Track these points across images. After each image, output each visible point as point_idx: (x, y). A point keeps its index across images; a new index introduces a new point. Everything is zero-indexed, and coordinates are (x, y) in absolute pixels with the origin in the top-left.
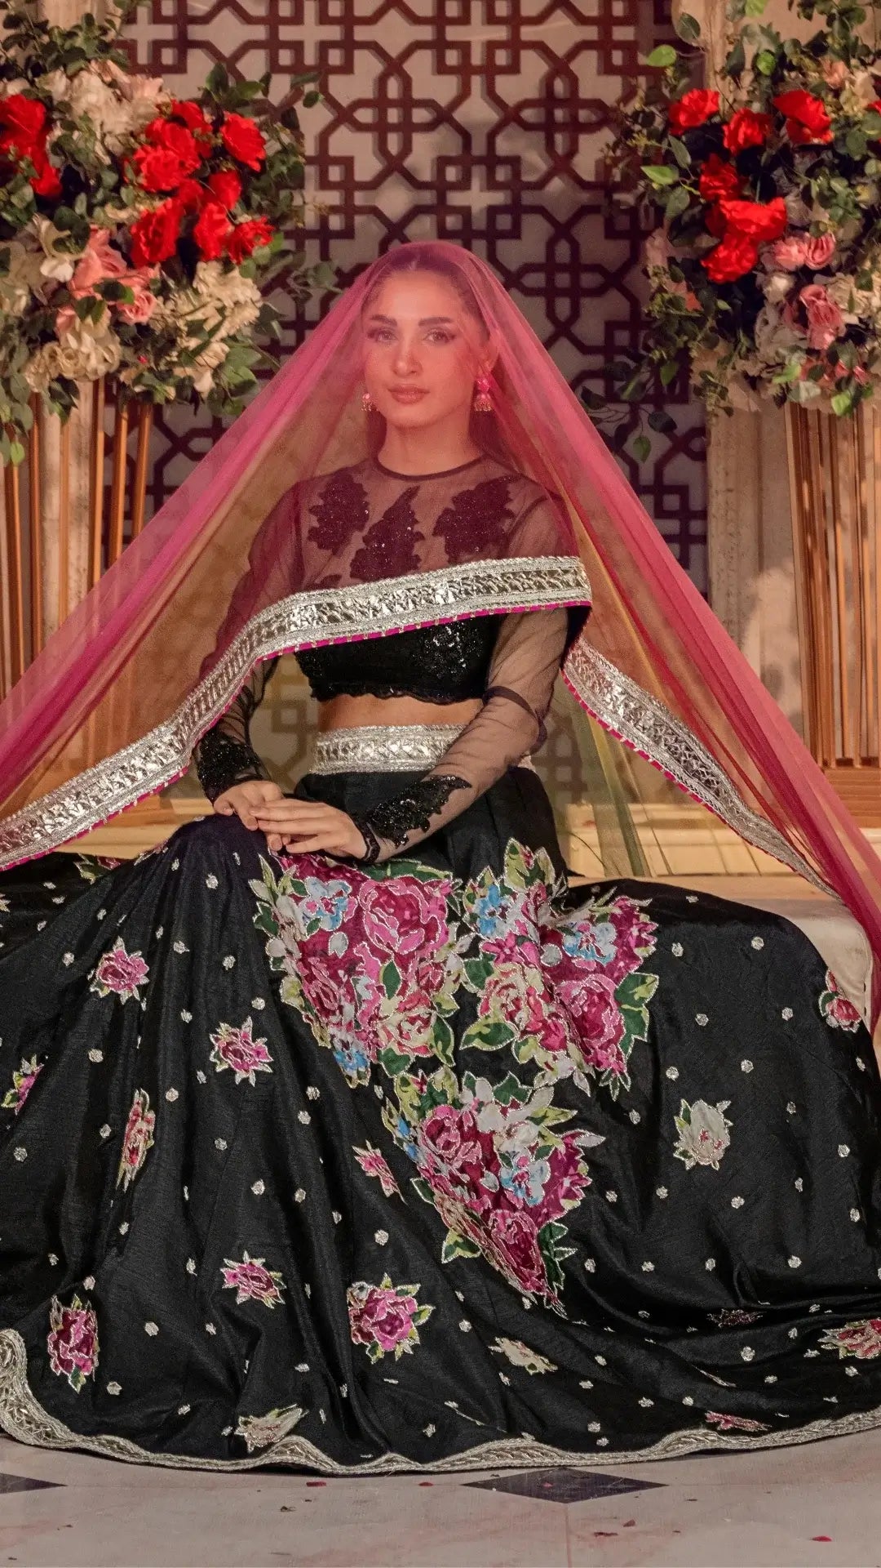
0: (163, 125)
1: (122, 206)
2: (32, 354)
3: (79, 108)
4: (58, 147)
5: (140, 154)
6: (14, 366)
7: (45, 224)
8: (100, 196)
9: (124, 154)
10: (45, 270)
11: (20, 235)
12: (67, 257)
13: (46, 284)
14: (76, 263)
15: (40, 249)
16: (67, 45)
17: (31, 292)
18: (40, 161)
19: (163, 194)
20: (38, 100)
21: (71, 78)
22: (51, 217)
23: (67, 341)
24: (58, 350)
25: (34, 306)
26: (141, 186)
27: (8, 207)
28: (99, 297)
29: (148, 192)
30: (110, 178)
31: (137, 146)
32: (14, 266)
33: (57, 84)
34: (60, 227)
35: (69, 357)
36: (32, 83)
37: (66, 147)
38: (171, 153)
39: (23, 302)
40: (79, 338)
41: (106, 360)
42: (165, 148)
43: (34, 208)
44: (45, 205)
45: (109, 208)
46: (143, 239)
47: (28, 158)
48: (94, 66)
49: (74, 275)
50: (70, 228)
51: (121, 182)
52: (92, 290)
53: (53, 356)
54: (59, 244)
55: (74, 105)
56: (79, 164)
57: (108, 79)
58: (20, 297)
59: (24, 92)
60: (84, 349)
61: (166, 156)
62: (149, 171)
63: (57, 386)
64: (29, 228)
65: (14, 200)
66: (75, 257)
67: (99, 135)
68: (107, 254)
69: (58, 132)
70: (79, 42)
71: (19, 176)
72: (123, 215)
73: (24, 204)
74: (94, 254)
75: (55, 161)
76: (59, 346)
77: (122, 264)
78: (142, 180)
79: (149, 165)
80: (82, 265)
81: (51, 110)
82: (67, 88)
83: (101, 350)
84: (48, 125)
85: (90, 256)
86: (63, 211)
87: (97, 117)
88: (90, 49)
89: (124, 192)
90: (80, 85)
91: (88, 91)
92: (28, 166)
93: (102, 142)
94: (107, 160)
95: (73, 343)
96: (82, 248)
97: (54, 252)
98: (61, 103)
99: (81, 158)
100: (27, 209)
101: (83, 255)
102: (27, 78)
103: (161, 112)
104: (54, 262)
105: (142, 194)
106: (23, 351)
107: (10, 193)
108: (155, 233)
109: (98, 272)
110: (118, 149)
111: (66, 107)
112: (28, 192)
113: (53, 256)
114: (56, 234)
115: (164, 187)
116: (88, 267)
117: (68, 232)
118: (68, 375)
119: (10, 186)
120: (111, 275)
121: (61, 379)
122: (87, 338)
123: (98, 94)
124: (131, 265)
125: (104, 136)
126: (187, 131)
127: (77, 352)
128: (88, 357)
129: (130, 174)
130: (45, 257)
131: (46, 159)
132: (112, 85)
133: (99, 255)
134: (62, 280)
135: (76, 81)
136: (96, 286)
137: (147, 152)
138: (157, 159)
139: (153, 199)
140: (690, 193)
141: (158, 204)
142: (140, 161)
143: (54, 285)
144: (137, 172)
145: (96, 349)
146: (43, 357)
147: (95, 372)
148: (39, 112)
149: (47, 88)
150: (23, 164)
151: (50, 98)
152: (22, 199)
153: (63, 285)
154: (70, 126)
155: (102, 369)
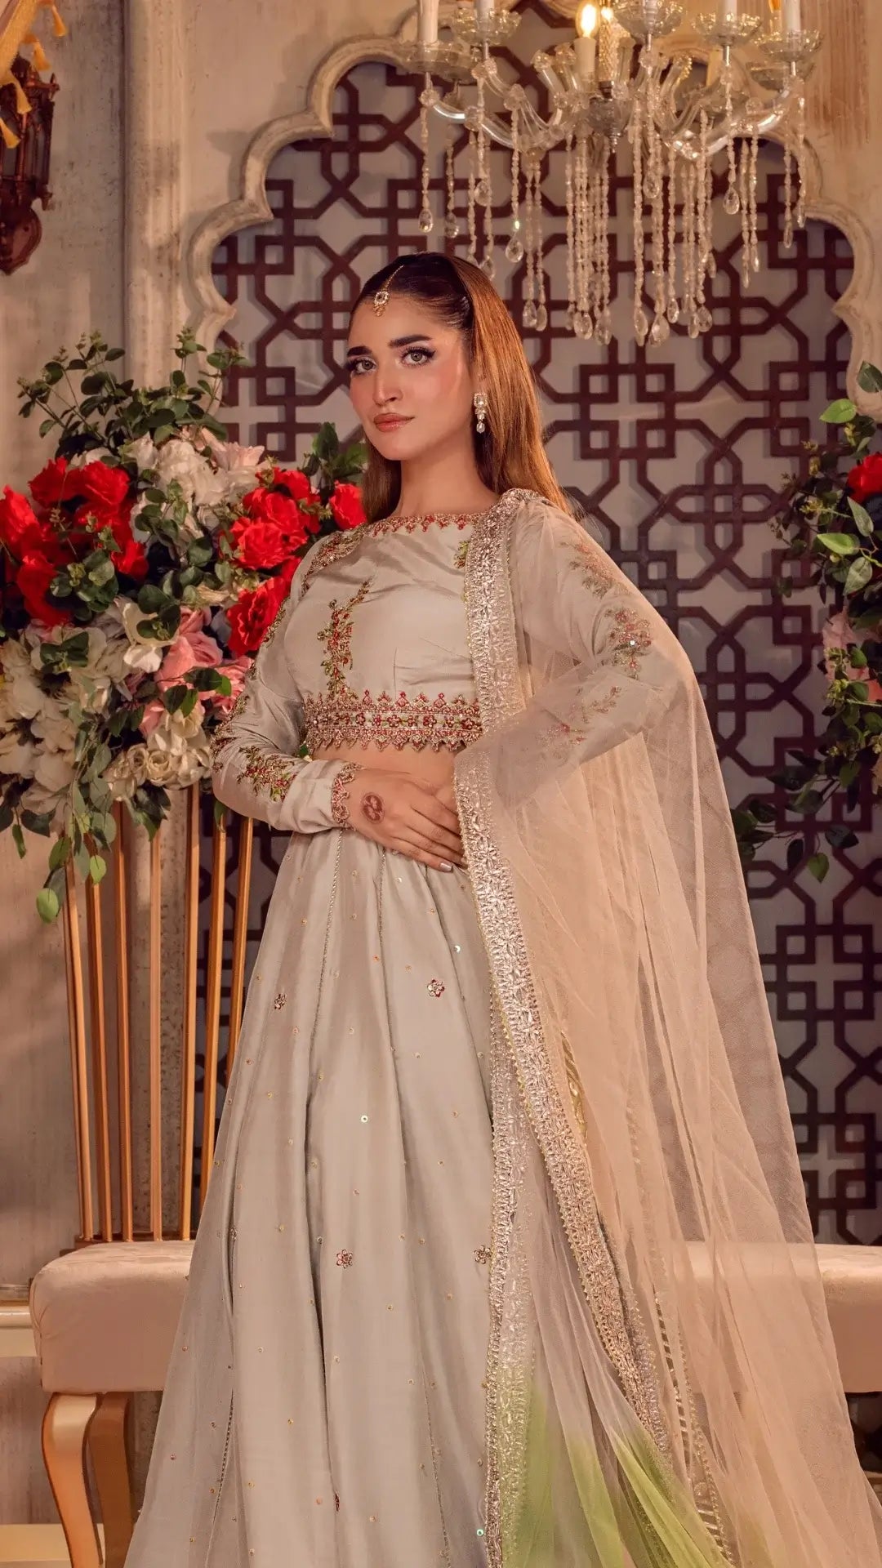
0: (264, 494)
1: (217, 586)
2: (114, 757)
3: (166, 477)
4: (144, 520)
5: (238, 527)
6: (95, 769)
7: (128, 606)
8: (191, 572)
9: (219, 528)
10: (128, 658)
11: (101, 620)
12: (154, 645)
13: (130, 676)
14: (165, 651)
15: (123, 636)
16: (154, 406)
17: (113, 685)
18: (122, 534)
19: (264, 573)
20: (120, 467)
21: (158, 447)
22: (135, 600)
23: (154, 739)
24: (146, 753)
25: (116, 699)
26: (237, 561)
27: (85, 586)
28: (190, 686)
29: (246, 570)
30: (203, 555)
31: (234, 517)
32: (94, 654)
33: (143, 450)
34: (147, 611)
35: (157, 761)
36: (114, 452)
37: (153, 520)
38: (272, 526)
39: (105, 696)
40: (168, 738)
41: (200, 764)
42: (266, 520)
43: (116, 588)
44: (127, 584)
45: (202, 586)
46: (242, 623)
47: (108, 529)
48: (185, 433)
49: (162, 665)
50: (157, 610)
51: (216, 557)
52: (182, 680)
53: (138, 760)
54: (145, 628)
55: (161, 473)
56: (168, 539)
57: (202, 449)
58: (101, 691)
59: (104, 458)
60: (174, 751)
61: (267, 529)
62: (248, 547)
63: (143, 796)
64: (110, 613)
65: (92, 577)
66: (164, 644)
67: (190, 508)
68: (200, 642)
69: (143, 503)
70: (167, 403)
71: (98, 550)
72: (217, 597)
73: (104, 582)
74: (185, 641)
75: (142, 536)
76: (146, 747)
77: (217, 654)
78: (239, 555)
79: (247, 538)
80: (170, 654)
81: (135, 479)
82: (154, 457)
83: (194, 751)
84: (132, 496)
85: (179, 642)
86: (149, 590)
87: (188, 488)
88: (179, 411)
89: (218, 568)
90: (170, 452)
91: (178, 459)
92: (108, 538)
93: (195, 515)
94: (199, 534)
95: (162, 744)
96: (171, 636)
97: (139, 639)
98: (147, 471)
99: (170, 531)
100: (106, 588)
101: (172, 642)
102: (109, 447)
103: (262, 481)
104: (139, 651)
105: (239, 571)
106: (105, 752)
107: (88, 570)
108: (255, 615)
109: (188, 660)
110: (212, 524)
111: (153, 476)
112: (109, 568)
113: (138, 644)
114: (141, 617)
115: (265, 564)
116: (179, 656)
117: (155, 615)
118: (157, 782)
119: (87, 561)
120: (205, 665)
121: (148, 787)
122: (178, 740)
123: (189, 461)
124: (227, 655)
125: (196, 509)
126: (292, 501)
127: (166, 754)
128: (180, 760)
129: (225, 549)
130: (130, 645)
131: (129, 532)
132: (207, 453)
133: (191, 643)
134: (148, 671)
135: (164, 449)
136: (187, 675)
137: (246, 526)
138: (257, 532)
139: (253, 578)
140: (873, 565)
141: (257, 584)
142: (238, 534)
143: (138, 678)
144: (234, 546)
145: (188, 751)
146: (127, 761)
147: (188, 777)
148: (122, 482)
149: (130, 455)
150: (102, 536)
151: (133, 466)
152: (101, 576)
153: (150, 677)
154: (159, 497)
155: (195, 774)
